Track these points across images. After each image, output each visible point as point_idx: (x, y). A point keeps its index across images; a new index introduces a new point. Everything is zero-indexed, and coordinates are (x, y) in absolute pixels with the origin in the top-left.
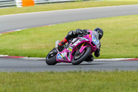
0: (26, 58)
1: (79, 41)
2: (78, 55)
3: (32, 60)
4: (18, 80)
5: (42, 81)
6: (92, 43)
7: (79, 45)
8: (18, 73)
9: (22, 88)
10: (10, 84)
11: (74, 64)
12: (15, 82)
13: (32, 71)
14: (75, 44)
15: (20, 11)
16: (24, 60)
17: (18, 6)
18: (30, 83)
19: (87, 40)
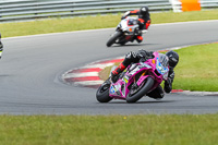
0: (188, 92)
1: (137, 69)
2: (135, 88)
3: (197, 96)
4: (173, 127)
5: (211, 128)
6: (156, 71)
7: (138, 75)
8: (173, 116)
9: (179, 140)
10: (161, 133)
11: (129, 102)
12: (169, 130)
13: (196, 113)
14: (133, 73)
15: (179, 18)
16: (185, 95)
17: (175, 11)
18: (192, 132)
19: (149, 67)
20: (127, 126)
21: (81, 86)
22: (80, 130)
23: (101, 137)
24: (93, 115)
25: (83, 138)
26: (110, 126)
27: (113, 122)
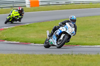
0: (33, 44)
8: (27, 55)
13: (37, 54)
17: (27, 7)
18: (35, 62)
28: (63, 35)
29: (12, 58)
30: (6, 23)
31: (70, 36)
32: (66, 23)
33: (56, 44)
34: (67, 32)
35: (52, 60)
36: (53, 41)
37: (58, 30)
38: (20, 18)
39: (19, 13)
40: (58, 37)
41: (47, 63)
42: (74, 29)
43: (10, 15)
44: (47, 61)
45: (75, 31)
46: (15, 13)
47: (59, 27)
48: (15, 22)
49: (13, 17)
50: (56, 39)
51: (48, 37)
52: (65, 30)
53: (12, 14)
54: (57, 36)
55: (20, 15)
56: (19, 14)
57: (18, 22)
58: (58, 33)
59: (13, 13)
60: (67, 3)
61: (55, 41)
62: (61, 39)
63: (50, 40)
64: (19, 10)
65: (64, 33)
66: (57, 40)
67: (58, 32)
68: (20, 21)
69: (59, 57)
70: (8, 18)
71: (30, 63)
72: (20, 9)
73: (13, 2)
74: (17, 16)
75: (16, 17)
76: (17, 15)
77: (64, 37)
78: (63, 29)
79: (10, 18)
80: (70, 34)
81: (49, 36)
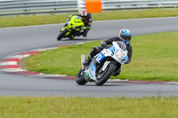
4: (79, 107)
5: (110, 109)
8: (79, 98)
10: (68, 112)
12: (75, 110)
13: (97, 96)
18: (94, 111)
20: (41, 106)
21: (4, 73)
22: (3, 108)
23: (20, 114)
24: (13, 96)
25: (6, 114)
26: (27, 105)
27: (29, 102)
28: (106, 63)
29: (52, 104)
30: (59, 38)
31: (118, 65)
32: (113, 43)
33: (95, 78)
34: (114, 57)
35: (123, 108)
36: (91, 72)
37: (99, 55)
38: (85, 30)
39: (83, 21)
40: (99, 65)
41: (115, 113)
42: (126, 52)
43: (66, 25)
44: (114, 109)
45: (129, 55)
46: (75, 22)
47: (101, 49)
48: (76, 37)
49: (71, 29)
50: (95, 70)
51: (83, 66)
52: (110, 54)
53: (69, 23)
54: (97, 64)
55: (86, 25)
56: (82, 24)
57: (81, 37)
58: (98, 60)
59: (72, 21)
60: (151, 7)
61: (94, 73)
62: (103, 69)
63: (86, 71)
64: (84, 16)
65: (109, 58)
66: (97, 71)
67: (98, 58)
68: (85, 36)
69: (136, 102)
70: (63, 29)
71: (85, 114)
72: (86, 14)
73: (55, 4)
74: (80, 27)
75: (77, 27)
76: (79, 25)
77: (108, 66)
78: (107, 52)
79: (67, 31)
80: (119, 61)
81: (85, 65)
